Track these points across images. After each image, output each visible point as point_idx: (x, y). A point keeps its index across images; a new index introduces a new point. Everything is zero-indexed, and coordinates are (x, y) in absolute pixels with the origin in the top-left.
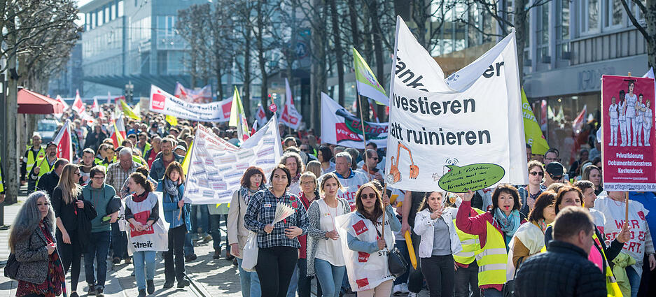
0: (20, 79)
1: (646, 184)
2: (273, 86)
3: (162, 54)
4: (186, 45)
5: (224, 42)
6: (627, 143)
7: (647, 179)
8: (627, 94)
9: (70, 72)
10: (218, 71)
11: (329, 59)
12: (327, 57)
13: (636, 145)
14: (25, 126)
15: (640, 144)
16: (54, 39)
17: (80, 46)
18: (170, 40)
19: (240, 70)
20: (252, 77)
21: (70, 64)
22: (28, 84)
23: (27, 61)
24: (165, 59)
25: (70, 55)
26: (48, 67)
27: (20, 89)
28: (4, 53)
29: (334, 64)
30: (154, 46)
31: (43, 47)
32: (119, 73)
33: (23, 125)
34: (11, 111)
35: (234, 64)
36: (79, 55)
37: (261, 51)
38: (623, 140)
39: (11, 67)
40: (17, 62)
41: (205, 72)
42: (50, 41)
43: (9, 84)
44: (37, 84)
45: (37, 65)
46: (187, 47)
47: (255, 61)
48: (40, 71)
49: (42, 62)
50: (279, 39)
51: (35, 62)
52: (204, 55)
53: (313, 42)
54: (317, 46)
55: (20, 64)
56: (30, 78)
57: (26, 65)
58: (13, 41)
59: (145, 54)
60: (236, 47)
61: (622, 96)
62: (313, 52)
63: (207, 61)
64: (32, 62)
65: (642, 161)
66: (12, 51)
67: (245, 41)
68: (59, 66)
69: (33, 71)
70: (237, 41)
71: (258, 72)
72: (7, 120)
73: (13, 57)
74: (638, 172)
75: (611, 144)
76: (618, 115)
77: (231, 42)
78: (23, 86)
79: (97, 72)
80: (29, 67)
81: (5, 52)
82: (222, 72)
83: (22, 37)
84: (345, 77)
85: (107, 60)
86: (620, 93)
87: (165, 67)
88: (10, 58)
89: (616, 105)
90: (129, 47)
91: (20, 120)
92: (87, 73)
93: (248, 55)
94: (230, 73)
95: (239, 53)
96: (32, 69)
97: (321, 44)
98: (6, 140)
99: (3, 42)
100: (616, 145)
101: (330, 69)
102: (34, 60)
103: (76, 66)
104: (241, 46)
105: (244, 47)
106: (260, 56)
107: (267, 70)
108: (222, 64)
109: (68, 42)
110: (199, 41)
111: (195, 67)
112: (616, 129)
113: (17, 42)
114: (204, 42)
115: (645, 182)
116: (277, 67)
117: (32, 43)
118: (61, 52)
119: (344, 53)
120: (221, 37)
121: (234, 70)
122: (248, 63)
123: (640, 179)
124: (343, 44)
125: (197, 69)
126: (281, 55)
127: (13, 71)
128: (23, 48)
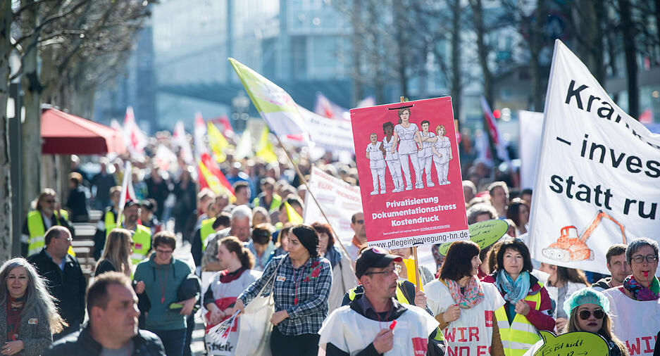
0: (45, 92)
1: (447, 234)
2: (504, 97)
3: (299, 42)
4: (342, 25)
5: (412, 18)
6: (406, 186)
7: (448, 226)
8: (398, 127)
9: (133, 78)
10: (402, 71)
11: (610, 43)
12: (605, 40)
13: (421, 187)
14: (56, 177)
15: (431, 184)
16: (106, 17)
17: (150, 30)
18: (313, 15)
19: (443, 68)
20: (464, 80)
21: (132, 63)
22: (59, 99)
23: (57, 59)
24: (304, 51)
25: (134, 47)
26: (95, 69)
27: (45, 110)
28: (15, 45)
29: (618, 52)
30: (283, 26)
31: (87, 32)
32: (221, 78)
33: (51, 174)
34: (31, 149)
35: (431, 57)
36: (148, 47)
37: (481, 30)
38: (395, 184)
39: (29, 69)
40: (39, 60)
41: (379, 73)
42: (98, 21)
43: (26, 101)
44: (74, 101)
45: (74, 65)
46: (344, 27)
47: (469, 50)
48: (80, 75)
49: (83, 59)
50: (514, 8)
51: (72, 59)
52: (375, 42)
53: (580, 12)
54: (586, 21)
55: (44, 63)
56: (62, 90)
57: (55, 67)
58: (31, 22)
59: (268, 43)
60: (434, 26)
61: (388, 129)
62: (579, 31)
63: (382, 52)
64: (67, 61)
65: (436, 205)
66: (29, 41)
67: (450, 14)
68: (113, 67)
69: (68, 76)
70: (435, 14)
71: (477, 70)
72: (23, 166)
73: (31, 53)
74: (429, 220)
75: (375, 193)
76: (384, 153)
77: (424, 17)
78: (49, 102)
79: (182, 76)
80: (61, 69)
81: (18, 43)
82: (409, 72)
83: (48, 14)
84: (640, 77)
85: (199, 54)
86: (385, 126)
87: (303, 65)
88: (26, 55)
89: (379, 144)
90: (239, 29)
91: (47, 165)
92: (163, 78)
93: (456, 41)
94: (424, 74)
95: (440, 37)
96: (65, 73)
97: (594, 17)
98: (23, 203)
99: (13, 25)
100: (383, 192)
101: (612, 63)
102: (70, 56)
103: (144, 65)
104: (443, 24)
105: (450, 26)
106: (480, 42)
107: (492, 66)
108: (409, 58)
109: (130, 23)
110: (365, 16)
111: (357, 64)
112: (382, 173)
113: (38, 24)
114: (375, 18)
115: (445, 230)
116: (510, 60)
117: (65, 26)
118: (117, 41)
119: (639, 31)
120: (407, 9)
121: (431, 66)
122: (456, 54)
123: (435, 228)
124: (636, 14)
125: (365, 68)
126: (518, 38)
127: (32, 77)
128: (50, 34)
